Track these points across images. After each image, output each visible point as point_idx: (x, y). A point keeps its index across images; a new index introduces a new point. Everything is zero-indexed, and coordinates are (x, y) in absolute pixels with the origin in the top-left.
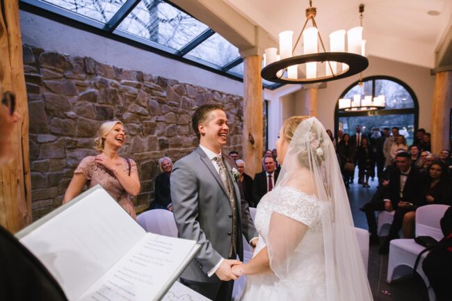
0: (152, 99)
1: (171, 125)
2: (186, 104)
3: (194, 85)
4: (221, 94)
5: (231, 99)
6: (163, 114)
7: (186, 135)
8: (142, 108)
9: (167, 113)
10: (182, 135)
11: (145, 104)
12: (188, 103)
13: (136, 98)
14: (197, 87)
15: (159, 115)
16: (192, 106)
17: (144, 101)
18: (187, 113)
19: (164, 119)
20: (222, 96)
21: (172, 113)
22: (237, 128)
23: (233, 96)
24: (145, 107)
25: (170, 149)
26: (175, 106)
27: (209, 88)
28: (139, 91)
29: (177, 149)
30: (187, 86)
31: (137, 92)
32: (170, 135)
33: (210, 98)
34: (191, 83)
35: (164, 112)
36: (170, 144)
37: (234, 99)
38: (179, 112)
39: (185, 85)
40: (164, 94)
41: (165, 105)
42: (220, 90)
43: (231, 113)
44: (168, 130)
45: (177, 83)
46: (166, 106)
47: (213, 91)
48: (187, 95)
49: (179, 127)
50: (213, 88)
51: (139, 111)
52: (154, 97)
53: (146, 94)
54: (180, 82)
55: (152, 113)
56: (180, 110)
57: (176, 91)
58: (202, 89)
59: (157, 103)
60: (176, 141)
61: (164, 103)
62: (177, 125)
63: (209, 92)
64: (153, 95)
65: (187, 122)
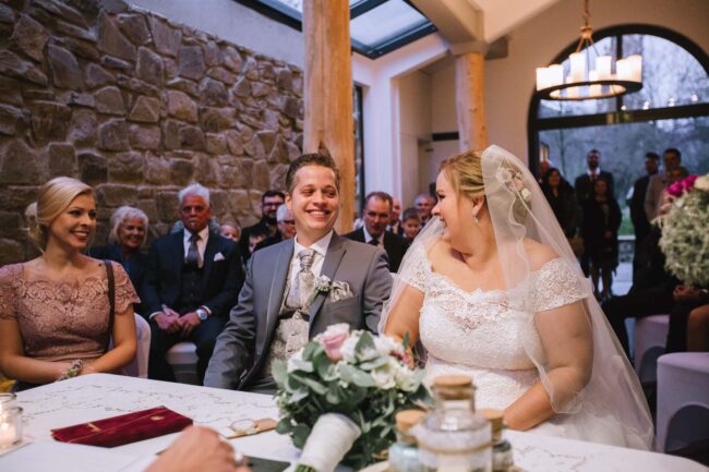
0: (58, 43)
1: (112, 120)
2: (152, 69)
3: (170, 20)
4: (244, 53)
5: (268, 69)
6: (90, 89)
7: (154, 152)
8: (30, 64)
9: (99, 87)
10: (142, 151)
11: (37, 54)
12: (158, 68)
13: (9, 34)
14: (180, 28)
15: (79, 91)
16: (167, 75)
17: (34, 46)
18: (154, 94)
19: (92, 104)
20: (244, 59)
21: (114, 88)
22: (285, 147)
23: (273, 61)
24: (36, 63)
25: (110, 184)
26: (122, 70)
27: (213, 34)
28: (18, 17)
29: (130, 186)
30: (154, 21)
31: (13, 18)
32: (110, 146)
33: (215, 61)
34: (162, 16)
35: (91, 81)
36: (110, 170)
37: (278, 70)
38: (133, 87)
39: (146, 16)
40: (92, 34)
41: (92, 64)
42: (241, 44)
43: (269, 105)
44: (105, 132)
45: (126, 10)
46: (96, 66)
47: (222, 44)
48: (152, 45)
49: (134, 127)
50: (223, 37)
51: (20, 71)
52: (62, 40)
53: (41, 28)
54: (134, 7)
55: (56, 82)
56: (136, 83)
57: (122, 30)
58: (194, 33)
59: (72, 56)
60: (126, 163)
61: (91, 59)
62: (130, 122)
63: (212, 45)
64: (60, 33)
65: (156, 117)
